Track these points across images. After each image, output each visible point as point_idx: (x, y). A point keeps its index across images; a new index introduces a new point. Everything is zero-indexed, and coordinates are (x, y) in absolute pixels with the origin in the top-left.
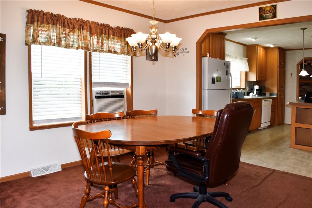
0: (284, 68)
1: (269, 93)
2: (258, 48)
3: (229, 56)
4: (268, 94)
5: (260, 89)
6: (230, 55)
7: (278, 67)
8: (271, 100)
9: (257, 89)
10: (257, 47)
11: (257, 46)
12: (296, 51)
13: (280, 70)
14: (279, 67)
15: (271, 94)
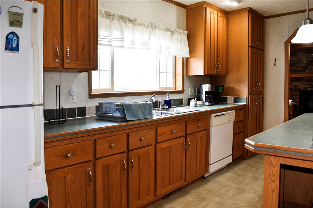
0: (263, 50)
1: (233, 97)
2: (208, 10)
3: (131, 21)
4: (231, 99)
5: (214, 90)
6: (135, 20)
7: (249, 46)
8: (233, 112)
9: (207, 90)
10: (205, 8)
11: (204, 6)
12: (283, 17)
13: (252, 52)
14: (251, 46)
15: (236, 100)
